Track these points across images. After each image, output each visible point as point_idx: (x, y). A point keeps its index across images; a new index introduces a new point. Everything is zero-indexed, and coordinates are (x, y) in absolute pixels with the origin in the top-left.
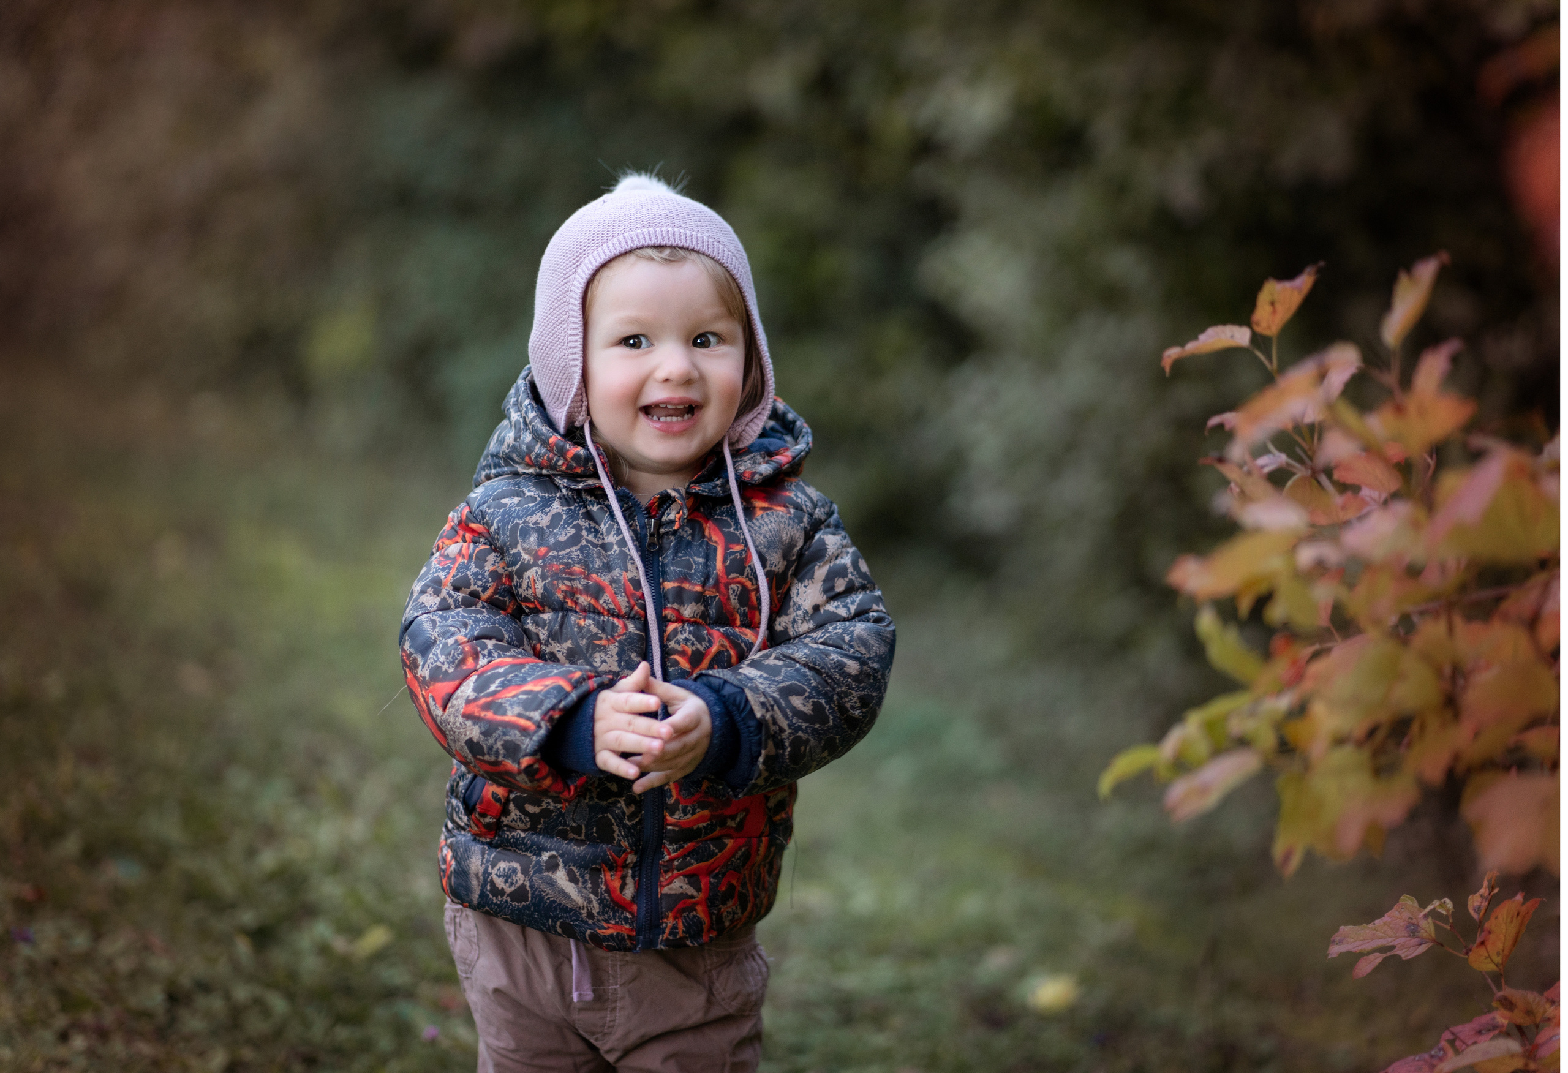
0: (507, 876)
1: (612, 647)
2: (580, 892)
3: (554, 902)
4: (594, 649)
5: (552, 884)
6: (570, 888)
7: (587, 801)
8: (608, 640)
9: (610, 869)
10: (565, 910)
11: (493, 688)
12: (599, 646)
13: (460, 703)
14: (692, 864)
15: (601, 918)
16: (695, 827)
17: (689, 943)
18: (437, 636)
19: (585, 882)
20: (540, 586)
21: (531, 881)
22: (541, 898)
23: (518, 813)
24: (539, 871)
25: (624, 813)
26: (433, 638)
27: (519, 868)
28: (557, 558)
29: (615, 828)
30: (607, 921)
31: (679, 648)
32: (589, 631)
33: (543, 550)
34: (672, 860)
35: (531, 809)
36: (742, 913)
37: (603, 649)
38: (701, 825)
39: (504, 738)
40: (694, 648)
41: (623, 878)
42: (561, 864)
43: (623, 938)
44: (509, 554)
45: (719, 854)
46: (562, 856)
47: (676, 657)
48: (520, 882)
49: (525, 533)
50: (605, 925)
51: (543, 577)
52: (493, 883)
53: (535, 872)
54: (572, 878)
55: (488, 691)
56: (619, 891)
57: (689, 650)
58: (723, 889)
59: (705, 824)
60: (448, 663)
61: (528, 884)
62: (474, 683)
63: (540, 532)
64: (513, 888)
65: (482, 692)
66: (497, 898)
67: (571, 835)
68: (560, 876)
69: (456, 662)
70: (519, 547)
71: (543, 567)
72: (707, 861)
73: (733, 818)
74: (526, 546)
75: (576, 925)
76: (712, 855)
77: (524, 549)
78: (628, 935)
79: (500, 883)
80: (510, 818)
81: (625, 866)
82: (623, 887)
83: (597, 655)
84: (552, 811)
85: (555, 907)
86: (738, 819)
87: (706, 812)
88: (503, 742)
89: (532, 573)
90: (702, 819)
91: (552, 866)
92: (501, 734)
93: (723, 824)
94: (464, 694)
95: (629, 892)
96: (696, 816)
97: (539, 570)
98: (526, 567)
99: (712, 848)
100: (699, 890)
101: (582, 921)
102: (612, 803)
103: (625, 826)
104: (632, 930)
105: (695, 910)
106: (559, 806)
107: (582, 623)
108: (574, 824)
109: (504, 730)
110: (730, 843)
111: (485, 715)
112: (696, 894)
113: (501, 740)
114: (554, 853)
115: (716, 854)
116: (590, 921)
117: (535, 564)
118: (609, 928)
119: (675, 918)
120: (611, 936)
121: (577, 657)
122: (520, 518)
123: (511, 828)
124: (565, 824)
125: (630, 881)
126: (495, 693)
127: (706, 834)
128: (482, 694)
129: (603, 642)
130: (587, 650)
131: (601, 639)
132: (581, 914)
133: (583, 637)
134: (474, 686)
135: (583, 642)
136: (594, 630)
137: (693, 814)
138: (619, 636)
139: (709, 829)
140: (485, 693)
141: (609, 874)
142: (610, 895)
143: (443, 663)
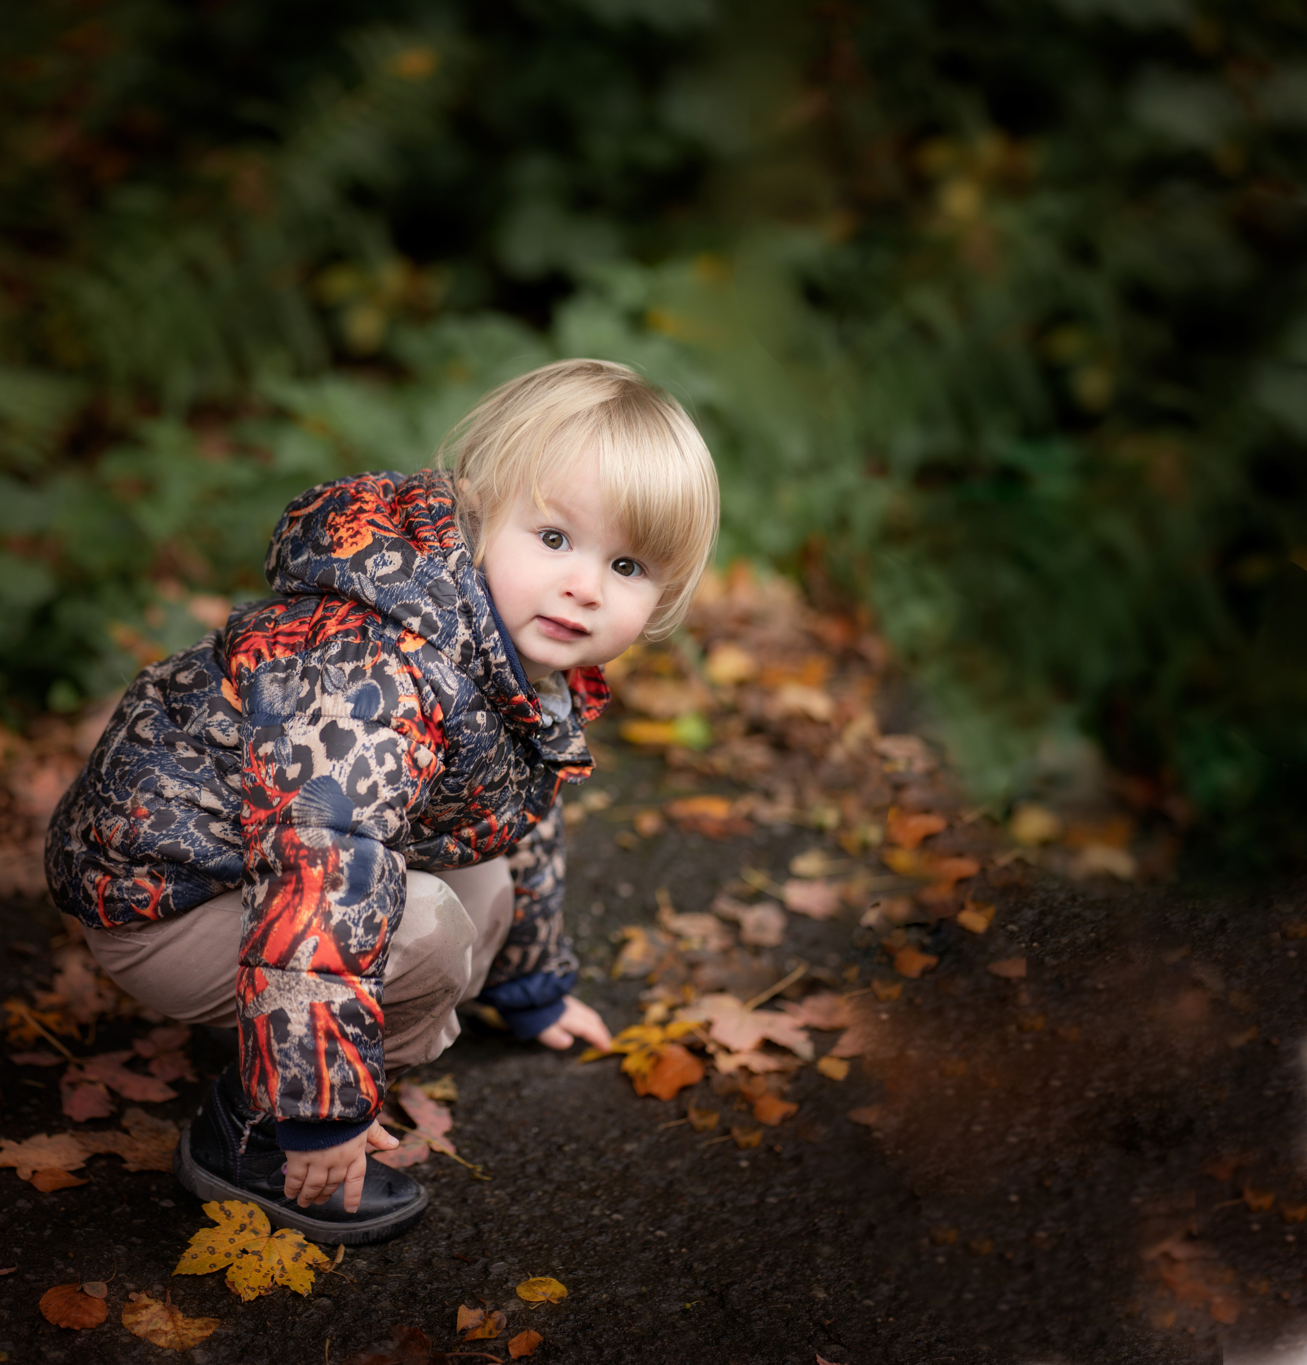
11: (349, 1030)
13: (324, 994)
18: (375, 892)
26: (371, 891)
39: (304, 1078)
55: (345, 1026)
60: (358, 941)
62: (348, 999)
65: (342, 1019)
69: (364, 949)
88: (299, 1077)
92: (308, 1073)
94: (334, 994)
109: (313, 1077)
111: (320, 1037)
113: (301, 1074)
126: (345, 1035)
128: (340, 1021)
134: (346, 1003)
140: (342, 1023)
143: (356, 936)
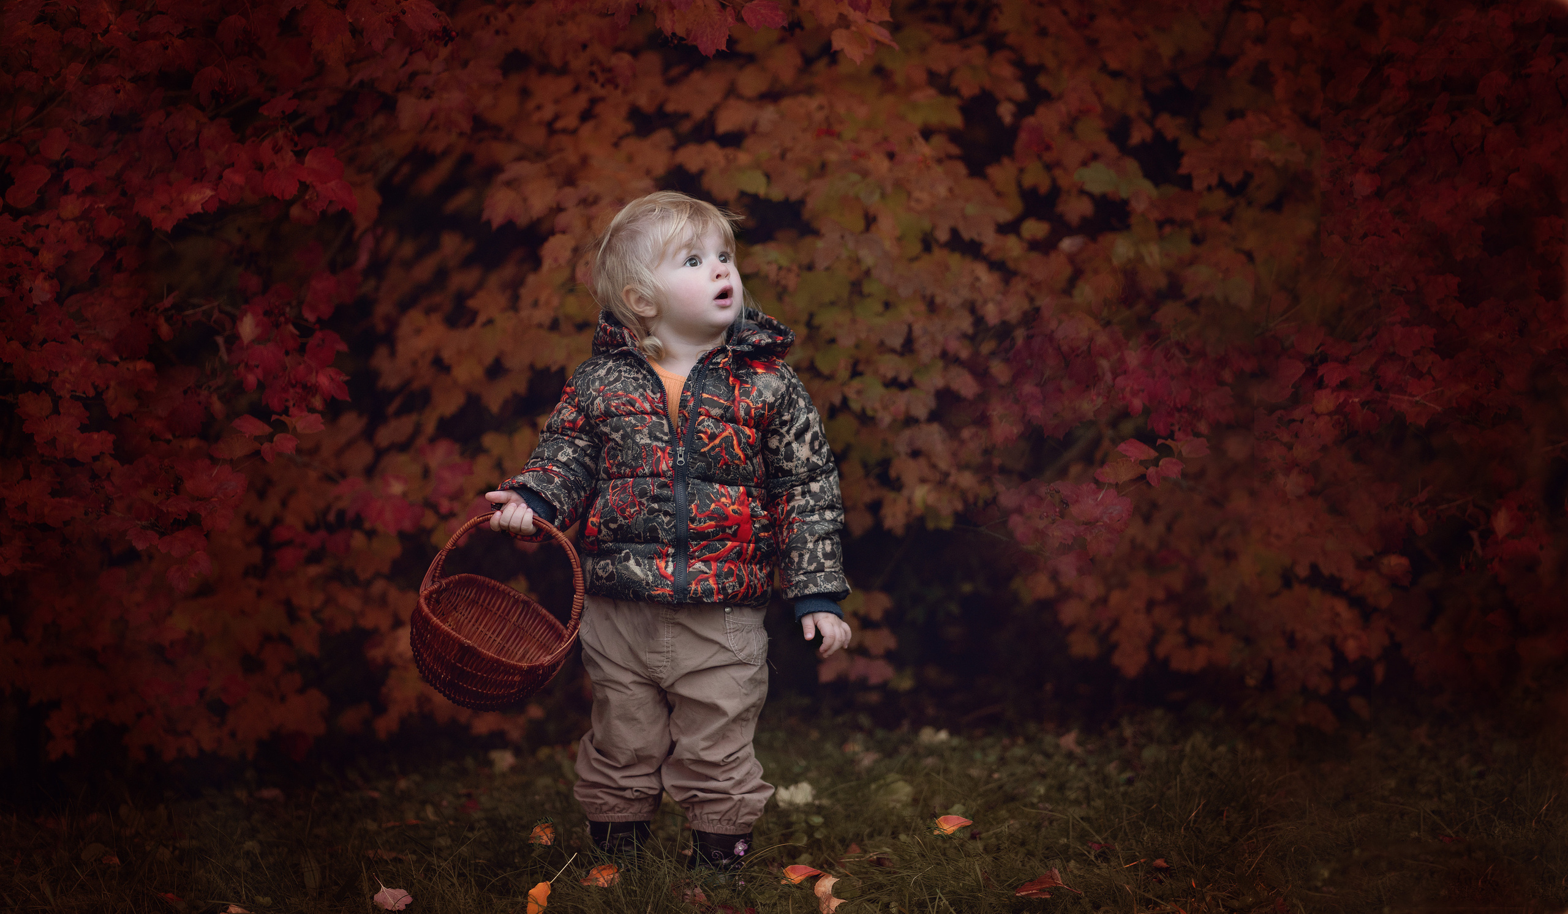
0: (604, 568)
1: (645, 430)
2: (642, 571)
3: (629, 578)
4: (635, 432)
5: (627, 568)
6: (637, 570)
7: (642, 516)
8: (642, 426)
9: (659, 558)
10: (634, 582)
12: (638, 430)
14: (706, 554)
15: (653, 585)
16: (706, 531)
17: (705, 600)
19: (645, 565)
20: (602, 406)
21: (616, 569)
22: (621, 576)
23: (606, 530)
24: (620, 562)
25: (663, 521)
27: (610, 563)
28: (610, 390)
29: (660, 531)
30: (657, 586)
31: (704, 430)
32: (631, 423)
33: (602, 387)
34: (694, 552)
35: (613, 526)
36: (740, 587)
37: (640, 432)
38: (710, 530)
40: (712, 431)
41: (667, 562)
42: (632, 557)
43: (666, 596)
44: (586, 394)
45: (722, 549)
46: (631, 551)
47: (702, 435)
48: (611, 570)
49: (594, 382)
50: (656, 589)
51: (604, 401)
52: (597, 573)
53: (618, 563)
54: (638, 564)
56: (664, 569)
57: (709, 432)
58: (726, 570)
59: (712, 530)
61: (615, 571)
63: (600, 379)
64: (607, 574)
66: (599, 582)
67: (636, 540)
68: (632, 563)
70: (591, 390)
71: (603, 396)
72: (715, 552)
73: (730, 528)
74: (594, 388)
75: (640, 591)
76: (718, 549)
77: (593, 390)
78: (669, 594)
79: (600, 573)
80: (602, 535)
81: (668, 555)
82: (666, 567)
83: (637, 435)
84: (624, 525)
85: (629, 582)
86: (733, 529)
87: (713, 523)
89: (598, 400)
90: (709, 527)
91: (627, 558)
93: (724, 531)
95: (670, 570)
96: (706, 525)
97: (601, 398)
98: (595, 398)
99: (718, 545)
100: (710, 569)
101: (643, 587)
102: (656, 516)
103: (665, 530)
104: (671, 591)
105: (709, 581)
106: (627, 521)
107: (627, 419)
108: (637, 532)
110: (729, 544)
112: (708, 571)
114: (628, 551)
115: (721, 549)
116: (647, 587)
117: (599, 396)
118: (658, 590)
119: (696, 584)
120: (659, 594)
121: (627, 438)
122: (591, 375)
123: (605, 542)
124: (632, 533)
125: (671, 565)
127: (714, 536)
129: (639, 428)
130: (632, 434)
131: (638, 426)
132: (642, 583)
133: (628, 427)
135: (629, 430)
136: (634, 422)
137: (704, 523)
138: (648, 423)
139: (715, 533)
141: (658, 561)
142: (659, 571)
